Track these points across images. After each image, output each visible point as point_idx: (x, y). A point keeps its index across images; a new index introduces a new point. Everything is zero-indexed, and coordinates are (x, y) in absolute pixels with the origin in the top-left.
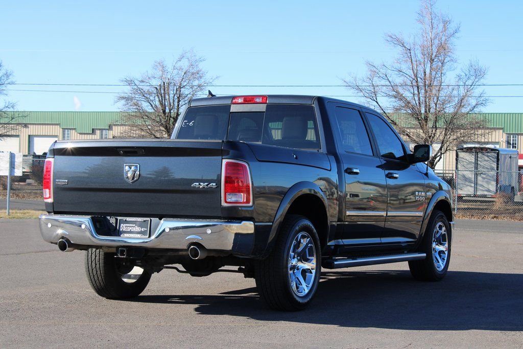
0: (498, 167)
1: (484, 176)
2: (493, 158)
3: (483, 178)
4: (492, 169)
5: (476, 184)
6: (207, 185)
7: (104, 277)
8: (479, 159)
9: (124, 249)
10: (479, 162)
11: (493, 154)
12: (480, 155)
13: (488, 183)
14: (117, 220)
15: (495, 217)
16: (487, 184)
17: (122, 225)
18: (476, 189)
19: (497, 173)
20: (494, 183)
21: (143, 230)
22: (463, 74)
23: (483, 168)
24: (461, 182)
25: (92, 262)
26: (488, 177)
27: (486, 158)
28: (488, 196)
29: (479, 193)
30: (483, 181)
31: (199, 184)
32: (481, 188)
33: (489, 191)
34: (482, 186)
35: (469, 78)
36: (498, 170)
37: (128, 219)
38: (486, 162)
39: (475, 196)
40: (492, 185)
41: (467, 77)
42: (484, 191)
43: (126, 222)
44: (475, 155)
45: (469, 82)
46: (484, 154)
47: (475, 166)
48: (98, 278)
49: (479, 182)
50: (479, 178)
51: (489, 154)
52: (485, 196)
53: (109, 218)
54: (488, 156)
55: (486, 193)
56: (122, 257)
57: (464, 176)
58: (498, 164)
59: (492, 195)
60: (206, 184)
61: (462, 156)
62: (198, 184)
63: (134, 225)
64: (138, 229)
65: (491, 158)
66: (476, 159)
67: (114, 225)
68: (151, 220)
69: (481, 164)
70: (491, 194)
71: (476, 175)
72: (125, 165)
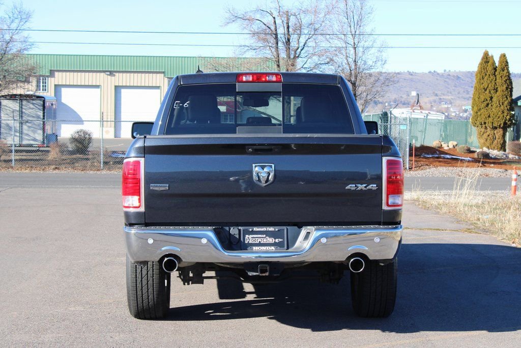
0: (44, 116)
1: (30, 125)
2: (39, 105)
3: (29, 127)
4: (38, 117)
5: (21, 132)
6: (366, 187)
7: (158, 295)
8: (23, 107)
9: (266, 265)
10: (24, 110)
11: (39, 101)
12: (24, 103)
13: (34, 132)
14: (240, 230)
15: (56, 168)
16: (32, 133)
17: (247, 236)
18: (21, 138)
19: (44, 122)
20: (41, 132)
21: (277, 240)
22: (7, 16)
23: (29, 116)
24: (5, 132)
25: (142, 279)
26: (34, 126)
27: (31, 106)
28: (34, 146)
29: (25, 142)
30: (28, 130)
31: (356, 186)
32: (26, 137)
33: (35, 140)
34: (27, 135)
35: (13, 21)
36: (44, 119)
37: (256, 229)
38: (32, 110)
39: (20, 146)
40: (38, 134)
41: (11, 20)
42: (29, 140)
43: (253, 233)
44: (20, 103)
45: (14, 26)
46: (29, 102)
47: (20, 115)
48: (148, 297)
49: (25, 131)
50: (25, 127)
51: (34, 102)
52: (31, 146)
53: (227, 228)
54: (33, 104)
55: (32, 142)
56: (264, 275)
57: (8, 125)
58: (44, 113)
59: (38, 145)
60: (365, 185)
61: (5, 104)
62: (354, 185)
63: (264, 236)
64: (270, 240)
65: (36, 105)
66: (21, 107)
67: (237, 236)
68: (287, 229)
69: (26, 112)
70: (37, 143)
71: (21, 123)
72: (254, 165)
